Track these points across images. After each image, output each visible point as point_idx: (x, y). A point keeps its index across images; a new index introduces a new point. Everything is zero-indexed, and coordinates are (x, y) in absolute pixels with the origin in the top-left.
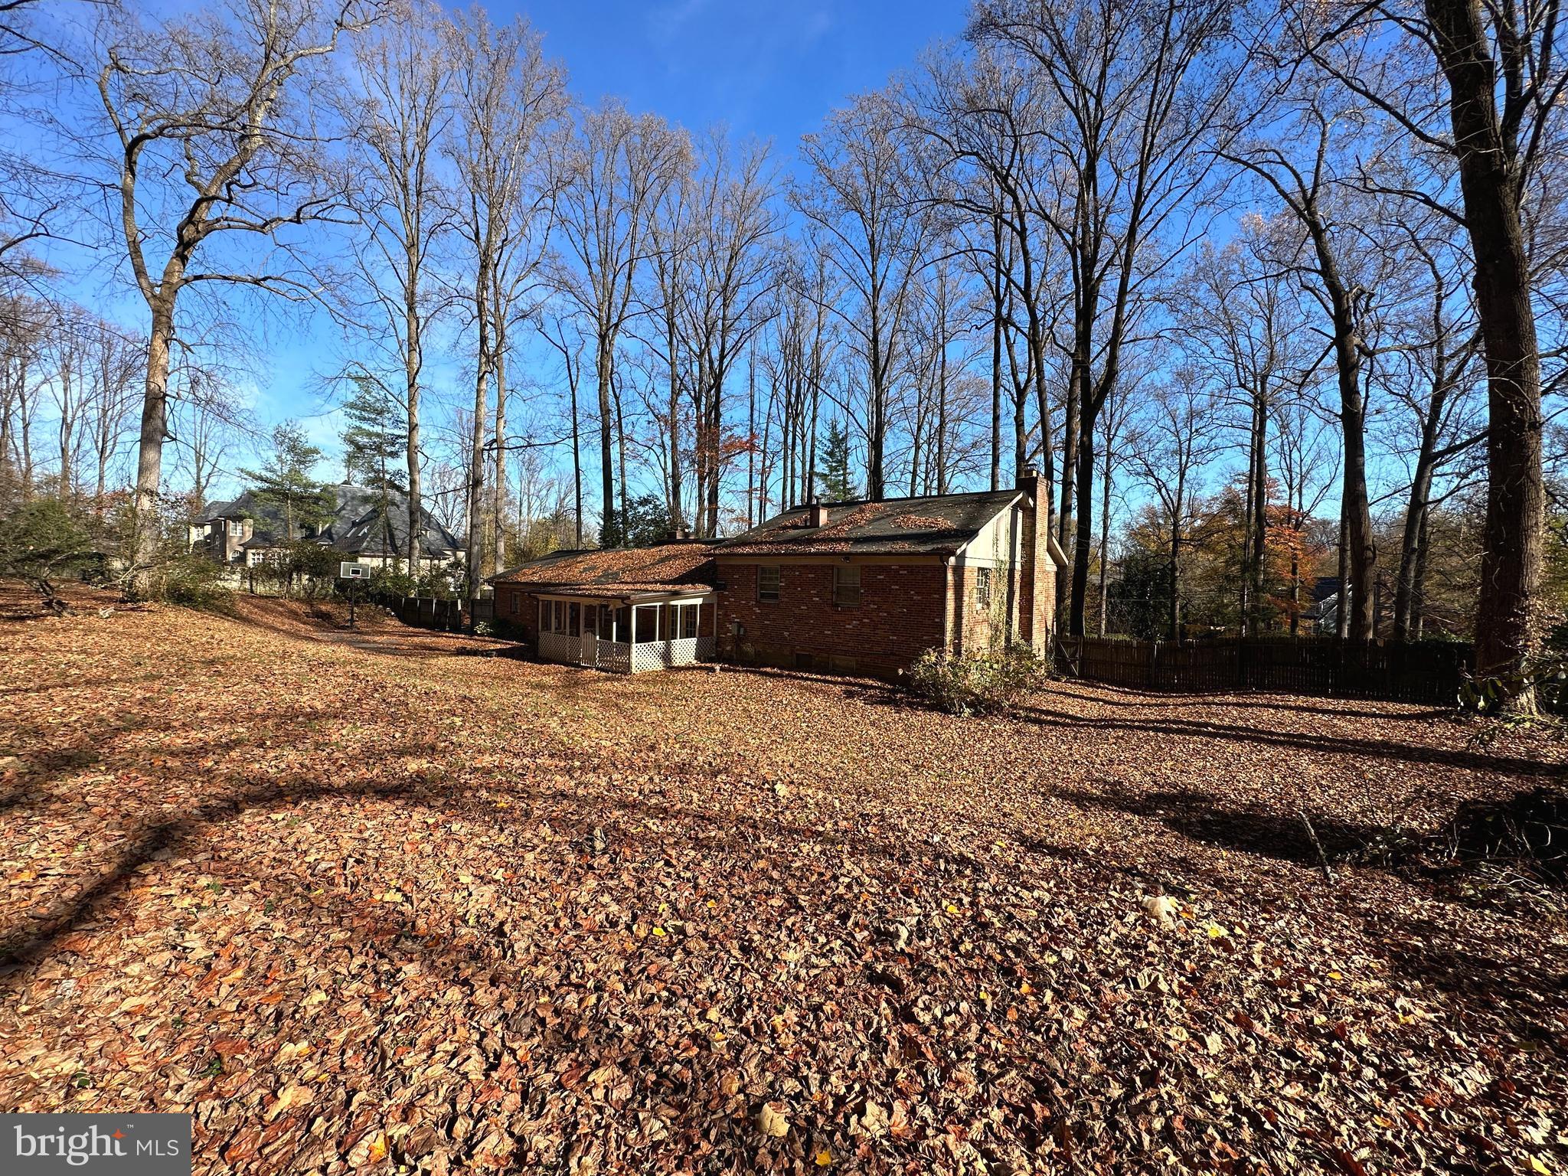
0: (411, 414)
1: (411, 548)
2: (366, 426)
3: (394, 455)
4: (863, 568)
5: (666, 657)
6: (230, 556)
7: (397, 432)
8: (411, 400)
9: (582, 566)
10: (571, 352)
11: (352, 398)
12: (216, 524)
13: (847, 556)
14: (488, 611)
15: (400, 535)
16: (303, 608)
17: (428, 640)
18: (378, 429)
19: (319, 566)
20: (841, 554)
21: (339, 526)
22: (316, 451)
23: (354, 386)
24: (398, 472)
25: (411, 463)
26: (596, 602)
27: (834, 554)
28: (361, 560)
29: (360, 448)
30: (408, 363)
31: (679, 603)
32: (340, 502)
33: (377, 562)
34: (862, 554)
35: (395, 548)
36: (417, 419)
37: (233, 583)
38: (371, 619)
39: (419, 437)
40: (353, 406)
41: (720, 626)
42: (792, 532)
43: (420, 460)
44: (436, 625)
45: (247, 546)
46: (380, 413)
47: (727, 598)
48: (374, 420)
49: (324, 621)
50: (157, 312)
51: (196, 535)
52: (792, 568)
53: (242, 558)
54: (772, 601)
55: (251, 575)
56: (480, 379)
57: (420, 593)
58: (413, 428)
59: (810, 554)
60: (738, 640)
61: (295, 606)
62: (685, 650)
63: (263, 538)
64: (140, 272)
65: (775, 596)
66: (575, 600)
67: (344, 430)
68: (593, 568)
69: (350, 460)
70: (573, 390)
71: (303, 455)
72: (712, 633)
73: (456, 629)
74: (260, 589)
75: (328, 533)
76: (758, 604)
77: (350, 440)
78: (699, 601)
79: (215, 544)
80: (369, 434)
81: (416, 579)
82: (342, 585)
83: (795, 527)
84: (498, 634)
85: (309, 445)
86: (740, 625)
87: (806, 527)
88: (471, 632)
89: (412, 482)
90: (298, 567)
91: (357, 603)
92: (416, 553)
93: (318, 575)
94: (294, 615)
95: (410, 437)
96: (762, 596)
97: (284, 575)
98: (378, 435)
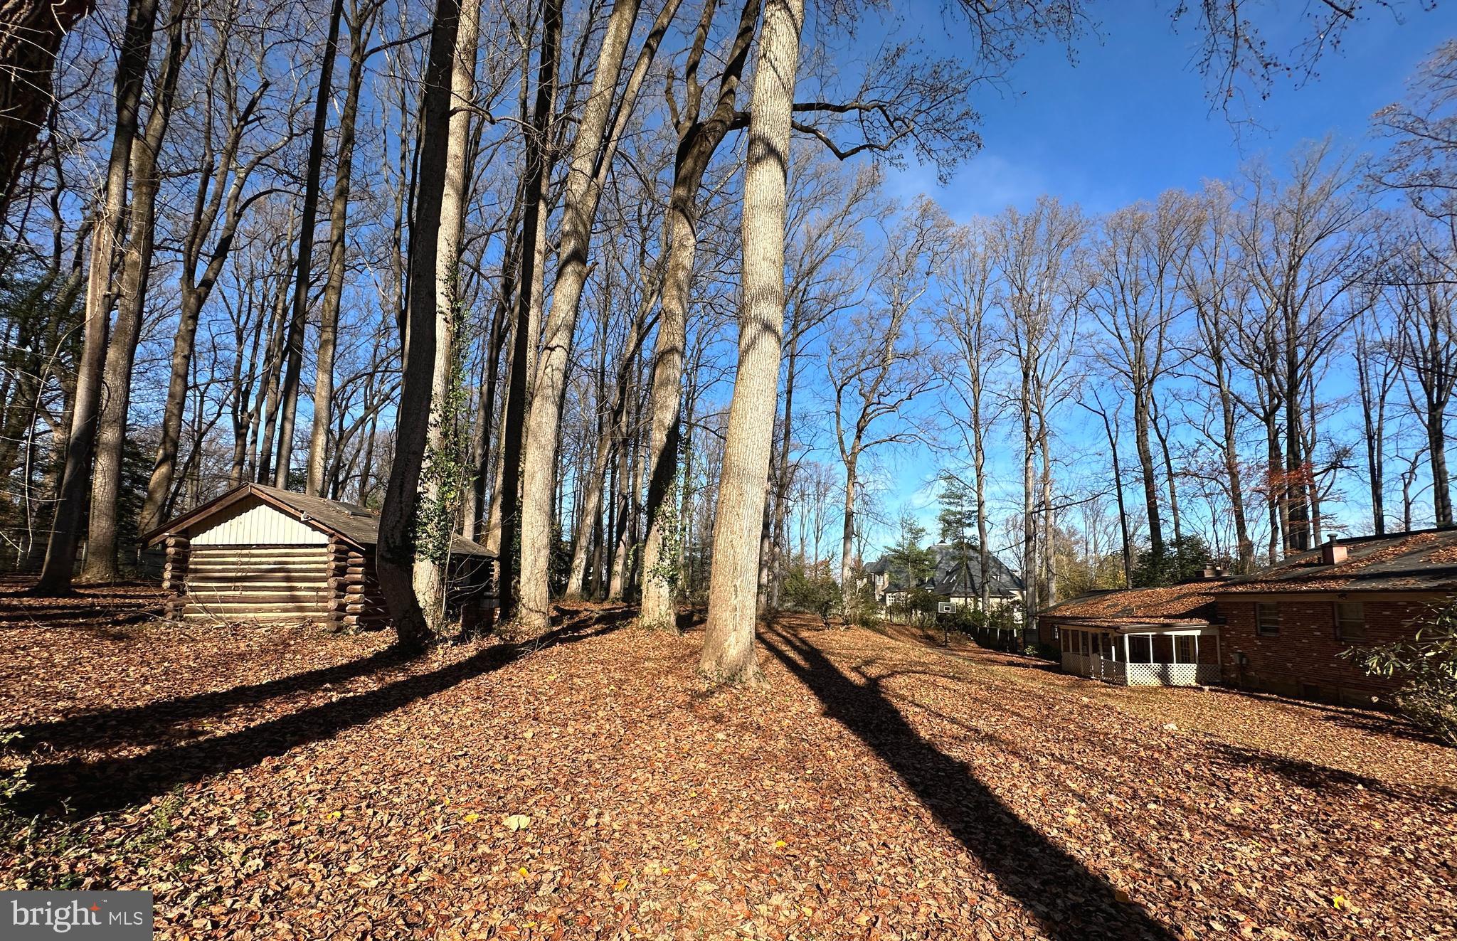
0: (979, 495)
1: (984, 591)
2: (953, 508)
3: (970, 525)
4: (1366, 604)
5: (1164, 676)
6: (877, 598)
7: (972, 508)
8: (979, 485)
9: (1106, 604)
10: (1109, 414)
11: (943, 492)
12: (869, 577)
13: (1343, 593)
14: (1035, 638)
15: (978, 581)
16: (919, 633)
17: (992, 657)
18: (959, 509)
19: (926, 604)
20: (1335, 591)
21: (938, 575)
22: (923, 530)
23: (944, 483)
24: (973, 537)
25: (981, 529)
26: (1098, 631)
27: (1326, 591)
28: (953, 600)
29: (949, 523)
30: (977, 460)
31: (1173, 633)
32: (938, 558)
33: (961, 601)
34: (1356, 591)
35: (974, 591)
36: (984, 497)
37: (882, 616)
38: (958, 642)
39: (985, 512)
40: (943, 497)
41: (1224, 656)
42: (1301, 570)
43: (987, 526)
44: (1000, 648)
45: (886, 591)
46: (960, 497)
47: (1228, 631)
48: (957, 504)
49: (930, 641)
50: (849, 469)
51: (860, 584)
52: (1290, 605)
53: (883, 599)
54: (1273, 635)
55: (890, 611)
56: (1027, 460)
57: (991, 624)
58: (981, 504)
59: (1301, 592)
60: (1242, 668)
61: (914, 630)
62: (1184, 673)
63: (894, 587)
64: (843, 451)
65: (1277, 630)
66: (1084, 629)
67: (939, 513)
68: (1115, 605)
69: (944, 533)
70: (1113, 446)
71: (917, 533)
72: (1216, 662)
73: (1013, 651)
74: (895, 620)
75: (932, 581)
76: (1259, 637)
77: (943, 520)
78: (1197, 633)
79: (868, 591)
80: (954, 514)
81: (988, 614)
82: (941, 618)
83: (1308, 565)
84: (1041, 656)
85: (920, 527)
86: (1242, 656)
87: (1319, 564)
88: (1023, 654)
89: (983, 543)
90: (914, 605)
91: (949, 630)
92: (987, 594)
93: (926, 611)
94: (914, 636)
95: (979, 511)
96: (1264, 630)
97: (907, 610)
98: (960, 513)
